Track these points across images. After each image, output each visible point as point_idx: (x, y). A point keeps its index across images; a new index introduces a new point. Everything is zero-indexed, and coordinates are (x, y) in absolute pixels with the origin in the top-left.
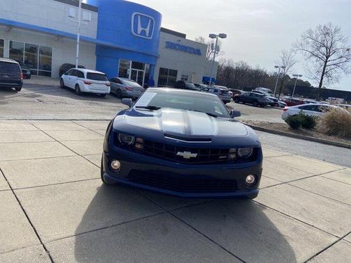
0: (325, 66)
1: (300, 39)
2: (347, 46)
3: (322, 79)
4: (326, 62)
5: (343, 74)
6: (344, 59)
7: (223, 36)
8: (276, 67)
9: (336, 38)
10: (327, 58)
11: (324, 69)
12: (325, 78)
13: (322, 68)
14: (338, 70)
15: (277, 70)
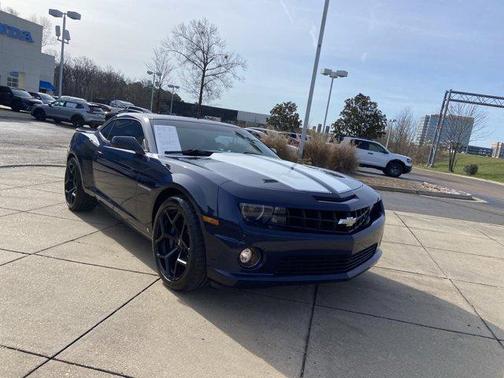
0: (204, 76)
1: (171, 36)
2: (225, 52)
3: (201, 92)
4: (204, 71)
5: (223, 88)
6: (223, 69)
7: (74, 16)
8: (150, 73)
9: (213, 40)
10: (205, 65)
11: (203, 80)
12: (204, 93)
13: (200, 78)
14: (218, 82)
15: (150, 78)
